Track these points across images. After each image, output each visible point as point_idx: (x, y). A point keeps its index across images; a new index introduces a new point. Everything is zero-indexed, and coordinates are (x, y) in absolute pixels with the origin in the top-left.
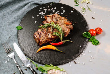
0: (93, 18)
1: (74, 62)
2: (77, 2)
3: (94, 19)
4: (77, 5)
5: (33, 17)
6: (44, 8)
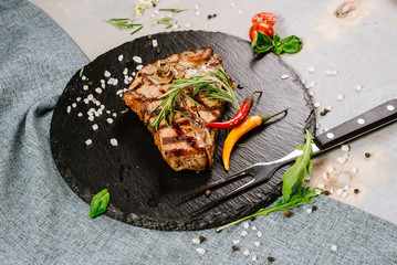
1: (323, 114)
2: (130, 23)
3: (215, 15)
4: (136, 28)
5: (89, 142)
6: (78, 99)
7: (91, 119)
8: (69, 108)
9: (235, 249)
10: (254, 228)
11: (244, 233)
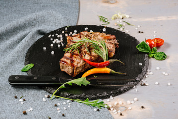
0: (139, 32)
2: (106, 20)
3: (142, 32)
4: (106, 23)
5: (45, 48)
6: (57, 34)
7: (54, 42)
8: (50, 35)
9: (56, 106)
10: (70, 104)
11: (64, 103)
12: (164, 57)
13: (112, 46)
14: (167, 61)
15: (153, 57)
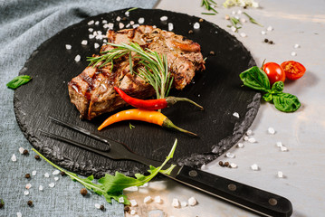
0: (266, 41)
2: (212, 6)
3: (271, 43)
4: (211, 12)
5: (69, 47)
6: (104, 22)
7: (91, 37)
8: (92, 22)
9: (28, 177)
10: (56, 179)
11: (47, 175)
12: (295, 107)
13: (187, 66)
14: (298, 116)
15: (272, 102)
